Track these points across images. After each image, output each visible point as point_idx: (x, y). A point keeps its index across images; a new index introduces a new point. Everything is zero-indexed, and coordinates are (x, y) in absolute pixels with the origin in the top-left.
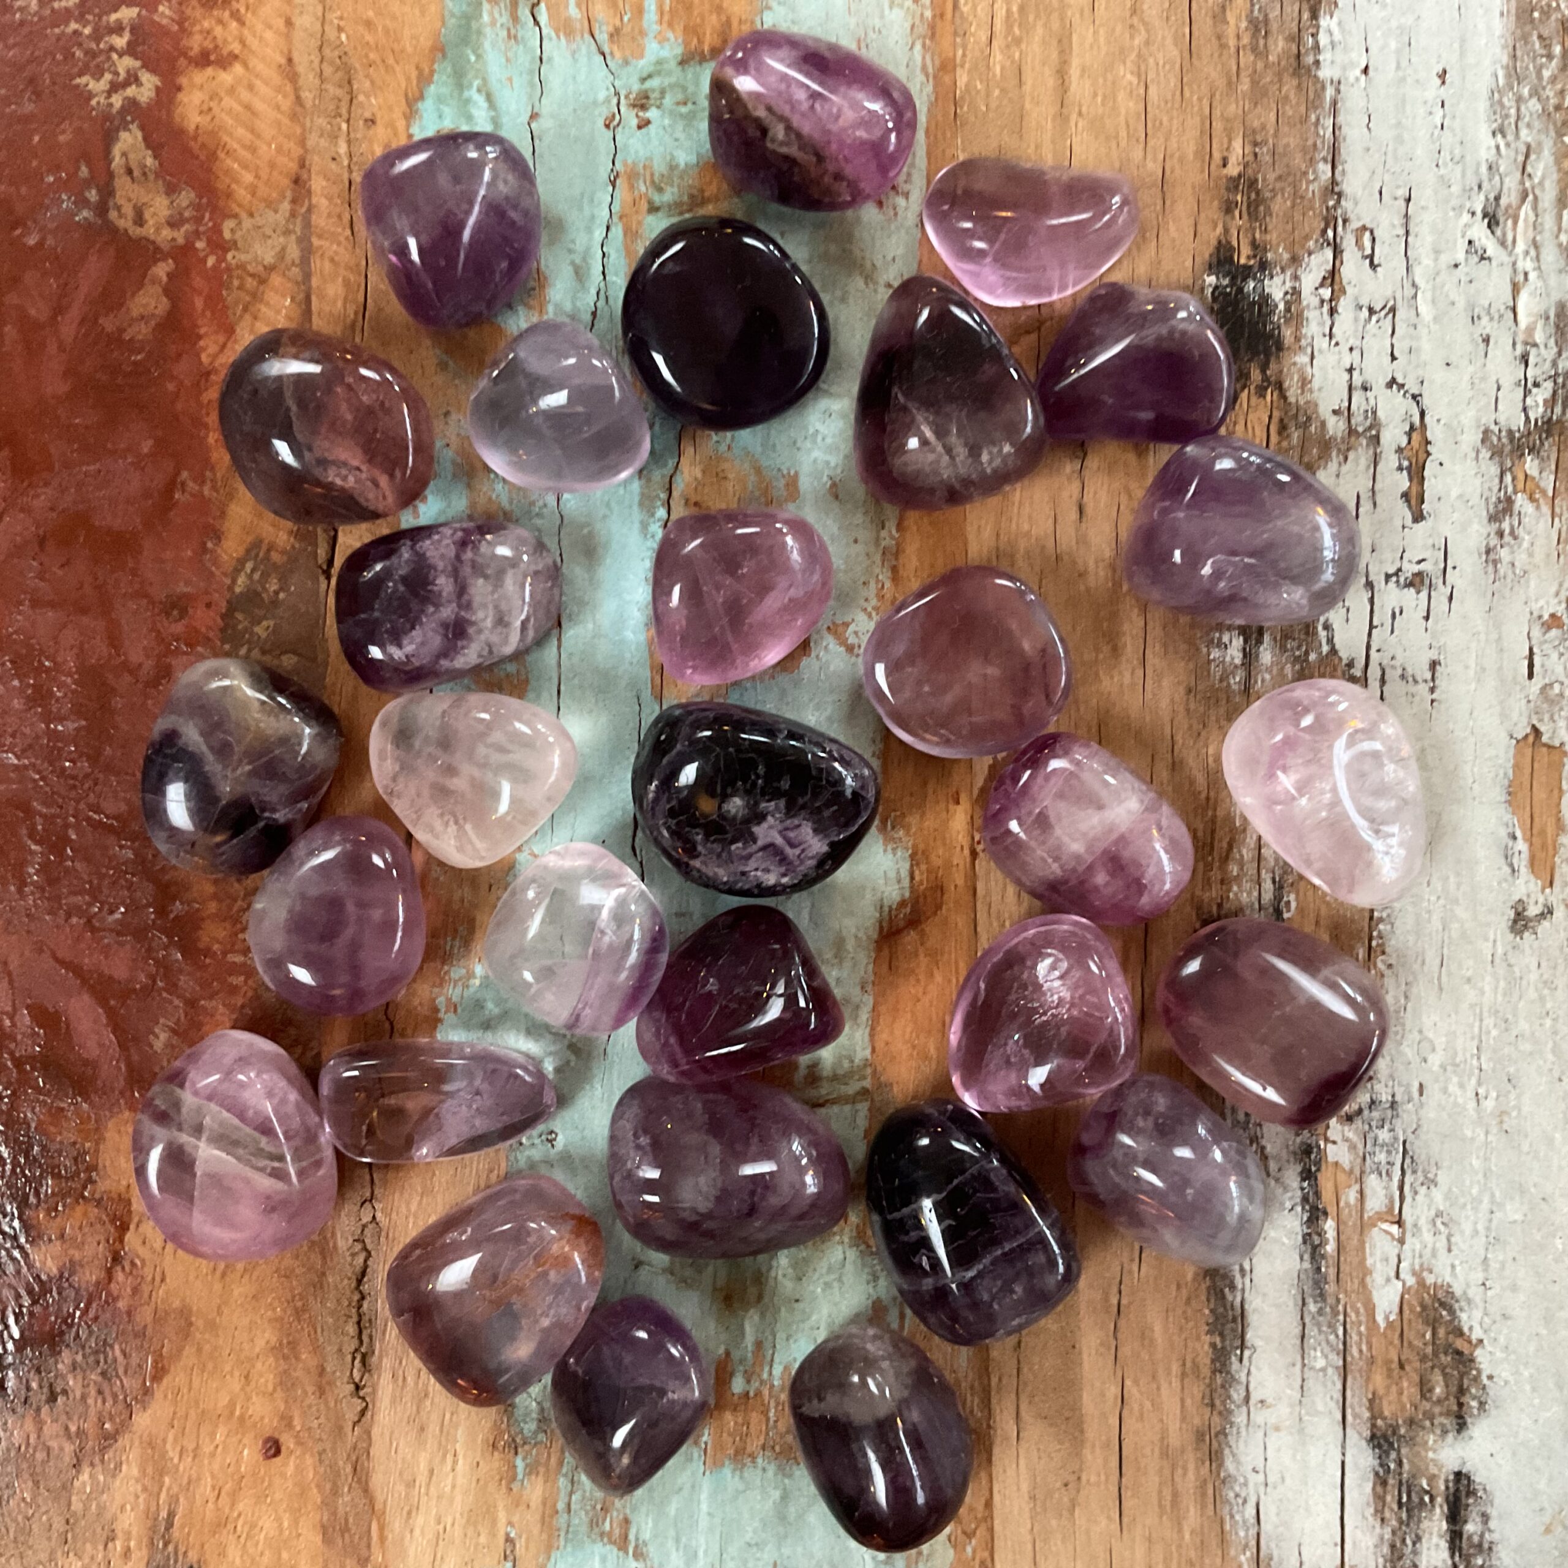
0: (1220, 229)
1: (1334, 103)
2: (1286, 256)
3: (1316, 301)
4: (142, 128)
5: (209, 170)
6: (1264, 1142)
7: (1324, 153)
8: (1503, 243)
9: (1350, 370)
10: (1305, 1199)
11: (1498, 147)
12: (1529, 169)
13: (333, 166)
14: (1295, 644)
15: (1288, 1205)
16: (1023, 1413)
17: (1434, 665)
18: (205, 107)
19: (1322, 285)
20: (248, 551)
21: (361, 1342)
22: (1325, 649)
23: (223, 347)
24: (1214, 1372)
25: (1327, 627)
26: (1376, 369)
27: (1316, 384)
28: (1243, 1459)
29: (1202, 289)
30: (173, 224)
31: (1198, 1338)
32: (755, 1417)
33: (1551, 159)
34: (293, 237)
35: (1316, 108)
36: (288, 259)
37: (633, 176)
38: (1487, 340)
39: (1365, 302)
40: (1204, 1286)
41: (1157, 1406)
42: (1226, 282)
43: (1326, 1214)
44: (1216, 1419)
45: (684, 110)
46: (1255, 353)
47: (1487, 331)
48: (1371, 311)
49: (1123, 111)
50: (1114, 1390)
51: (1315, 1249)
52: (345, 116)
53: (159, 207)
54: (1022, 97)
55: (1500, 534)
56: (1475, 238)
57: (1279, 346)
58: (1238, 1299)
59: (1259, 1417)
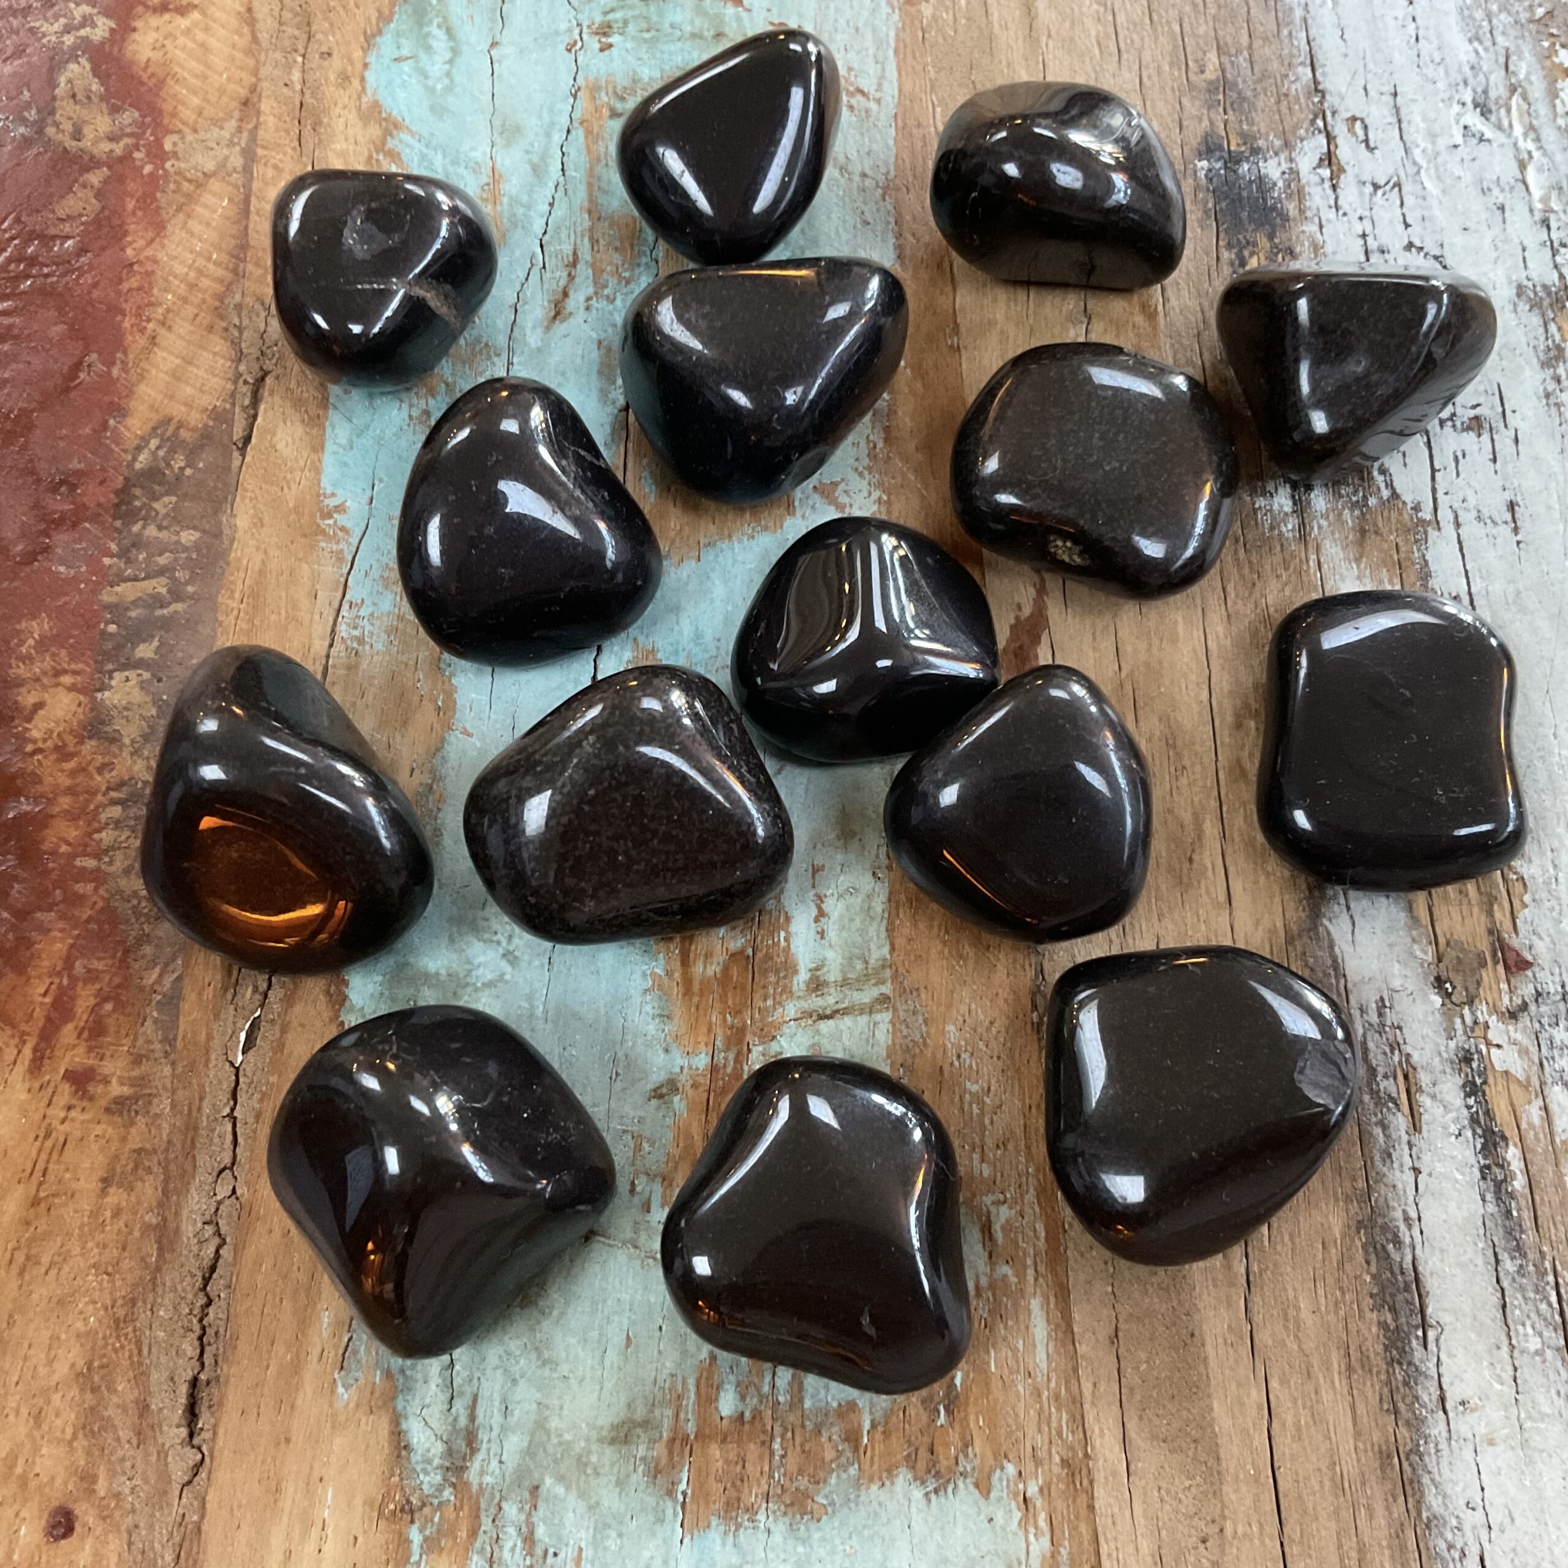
0: (1206, 123)
1: (1305, 20)
2: (1278, 143)
3: (1317, 179)
4: (91, 60)
5: (157, 95)
6: (1408, 1049)
7: (1302, 59)
8: (1499, 127)
9: (1364, 236)
10: (1474, 1120)
11: (1477, 52)
12: (1512, 68)
13: (285, 90)
14: (1350, 490)
15: (1454, 1129)
16: (1132, 1433)
17: (1512, 506)
18: (159, 44)
19: (1319, 166)
20: (154, 429)
21: (203, 1365)
22: (1386, 493)
23: (152, 241)
24: (1391, 1362)
25: (1383, 471)
26: (1390, 234)
27: (1329, 248)
28: (1449, 1492)
29: (1195, 172)
30: (112, 138)
31: (1361, 1317)
32: (753, 1450)
33: (1533, 60)
34: (238, 148)
35: (1288, 24)
36: (230, 166)
37: (594, 89)
38: (1502, 208)
39: (1367, 177)
40: (1359, 1244)
41: (1317, 1419)
42: (1219, 165)
43: (1504, 1138)
44: (1403, 1432)
45: (647, 36)
46: (1259, 225)
47: (1501, 199)
48: (1376, 187)
49: (1093, 33)
50: (1256, 1395)
51: (1499, 1185)
52: (302, 51)
53: (100, 123)
54: (990, 23)
55: (1558, 380)
56: (1470, 123)
57: (1285, 218)
58: (1409, 1258)
59: (1462, 1425)
